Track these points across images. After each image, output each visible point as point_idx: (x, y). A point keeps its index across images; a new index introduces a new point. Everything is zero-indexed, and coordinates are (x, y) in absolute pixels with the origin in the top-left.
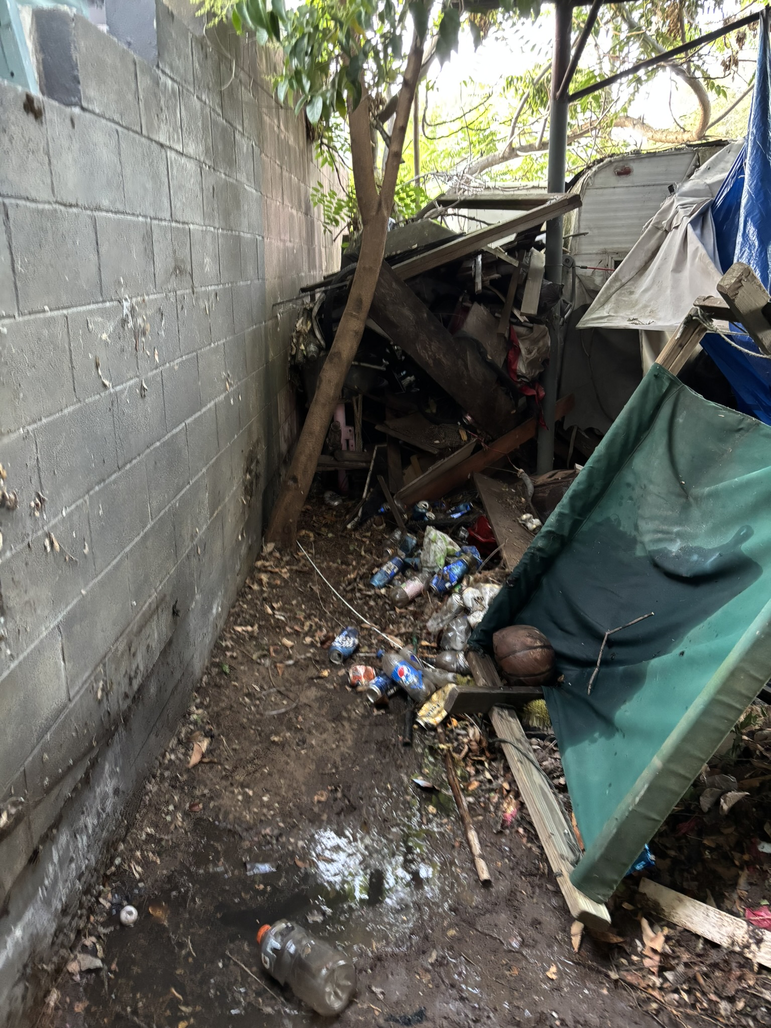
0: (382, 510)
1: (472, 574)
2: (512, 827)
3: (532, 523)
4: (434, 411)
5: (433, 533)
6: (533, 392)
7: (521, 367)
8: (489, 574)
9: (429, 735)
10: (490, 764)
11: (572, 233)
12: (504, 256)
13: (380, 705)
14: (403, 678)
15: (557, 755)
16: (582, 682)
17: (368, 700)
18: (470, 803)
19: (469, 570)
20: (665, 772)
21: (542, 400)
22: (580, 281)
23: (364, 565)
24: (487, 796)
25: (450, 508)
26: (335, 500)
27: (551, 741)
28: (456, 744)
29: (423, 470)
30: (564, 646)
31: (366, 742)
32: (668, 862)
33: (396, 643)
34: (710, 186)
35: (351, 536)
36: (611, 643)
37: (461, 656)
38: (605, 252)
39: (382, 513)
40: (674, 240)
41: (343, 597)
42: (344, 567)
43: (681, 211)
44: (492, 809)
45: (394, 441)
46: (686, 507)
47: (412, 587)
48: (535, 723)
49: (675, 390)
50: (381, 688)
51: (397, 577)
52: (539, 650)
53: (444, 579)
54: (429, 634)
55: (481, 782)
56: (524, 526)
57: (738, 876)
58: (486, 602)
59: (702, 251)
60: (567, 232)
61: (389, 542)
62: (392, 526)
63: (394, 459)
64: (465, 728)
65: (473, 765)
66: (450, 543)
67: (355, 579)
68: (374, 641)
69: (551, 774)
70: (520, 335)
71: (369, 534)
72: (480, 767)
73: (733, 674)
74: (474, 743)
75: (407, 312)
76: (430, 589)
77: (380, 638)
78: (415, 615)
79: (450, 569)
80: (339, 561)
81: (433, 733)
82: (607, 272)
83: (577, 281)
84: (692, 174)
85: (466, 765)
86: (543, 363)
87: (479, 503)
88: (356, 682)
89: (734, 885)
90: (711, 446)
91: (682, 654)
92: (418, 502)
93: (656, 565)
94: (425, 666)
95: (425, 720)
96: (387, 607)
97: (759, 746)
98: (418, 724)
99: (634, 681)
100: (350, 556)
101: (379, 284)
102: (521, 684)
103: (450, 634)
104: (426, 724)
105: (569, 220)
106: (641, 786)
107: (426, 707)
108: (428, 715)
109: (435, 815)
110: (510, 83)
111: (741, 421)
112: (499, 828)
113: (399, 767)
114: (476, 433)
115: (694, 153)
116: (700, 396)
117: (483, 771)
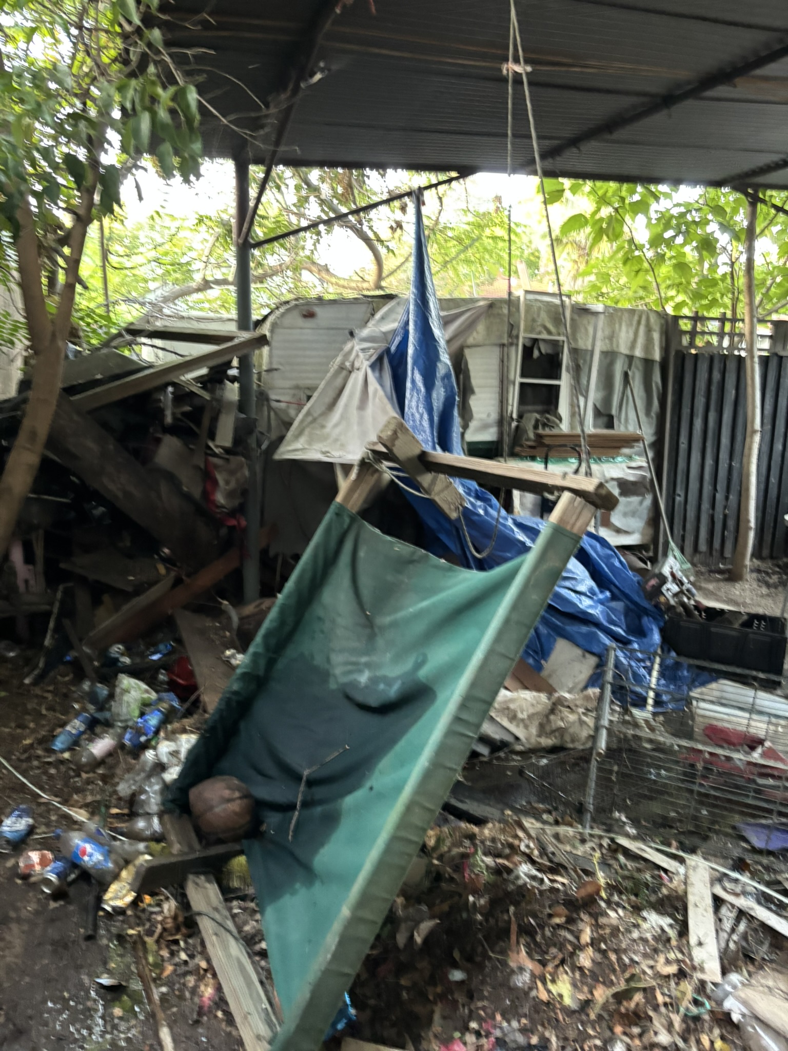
0: (68, 658)
1: (170, 723)
2: (210, 1011)
3: (236, 659)
4: (128, 544)
5: (126, 681)
6: (233, 522)
7: (220, 498)
8: (187, 722)
9: (119, 921)
10: (186, 942)
11: (264, 368)
12: (196, 389)
13: (59, 894)
14: (86, 858)
15: (258, 917)
16: (282, 828)
17: (44, 892)
18: (163, 994)
19: (167, 719)
20: (355, 920)
21: (244, 531)
22: (276, 413)
23: (43, 726)
24: (182, 981)
25: (148, 649)
26: (11, 650)
27: (252, 901)
28: (147, 925)
29: (117, 609)
30: (264, 792)
31: (40, 944)
32: (368, 1013)
33: (80, 815)
34: (385, 334)
35: (29, 691)
36: (311, 783)
37: (156, 820)
38: (297, 387)
39: (69, 662)
40: (356, 380)
41: (15, 768)
42: (19, 731)
43: (361, 355)
44: (187, 994)
45: (83, 580)
46: (372, 637)
47: (101, 746)
48: (236, 883)
49: (355, 527)
50: (59, 875)
51: (84, 737)
52: (238, 802)
53: (139, 732)
54: (120, 799)
55: (176, 965)
56: (227, 663)
57: (432, 1012)
58: (183, 755)
59: (381, 392)
60: (260, 365)
61: (76, 695)
62: (80, 674)
63: (82, 598)
64: (159, 905)
65: (168, 947)
66: (147, 691)
67: (31, 745)
68: (53, 818)
69: (250, 941)
70: (216, 467)
71: (51, 688)
72: (174, 948)
73: (409, 808)
74: (169, 920)
75: (91, 444)
76: (122, 746)
77: (60, 813)
78: (105, 778)
79: (146, 721)
80: (13, 725)
81: (121, 918)
82: (300, 406)
83: (272, 414)
84: (368, 321)
85: (160, 948)
86: (243, 493)
87: (179, 641)
88: (27, 871)
89: (430, 1022)
90: (390, 578)
91: (371, 788)
92: (111, 645)
93: (348, 698)
94: (115, 839)
95: (112, 903)
96: (72, 773)
97: (448, 869)
98: (104, 910)
99: (331, 820)
100: (28, 717)
101: (57, 415)
102: (220, 841)
103: (143, 797)
104: (114, 908)
105: (261, 356)
106: (331, 940)
107: (114, 887)
108: (116, 898)
109: (121, 1018)
110: (201, 220)
111: (413, 553)
112: (195, 1016)
113: (78, 968)
114: (175, 565)
115: (369, 303)
116: (377, 531)
117: (178, 952)
